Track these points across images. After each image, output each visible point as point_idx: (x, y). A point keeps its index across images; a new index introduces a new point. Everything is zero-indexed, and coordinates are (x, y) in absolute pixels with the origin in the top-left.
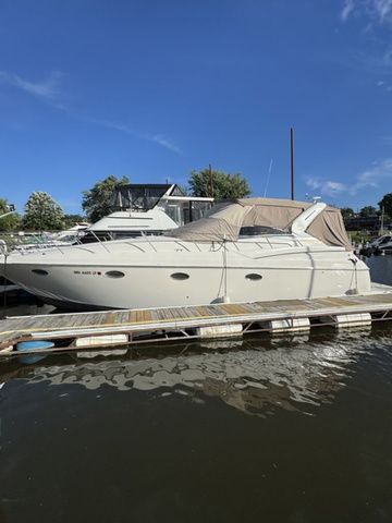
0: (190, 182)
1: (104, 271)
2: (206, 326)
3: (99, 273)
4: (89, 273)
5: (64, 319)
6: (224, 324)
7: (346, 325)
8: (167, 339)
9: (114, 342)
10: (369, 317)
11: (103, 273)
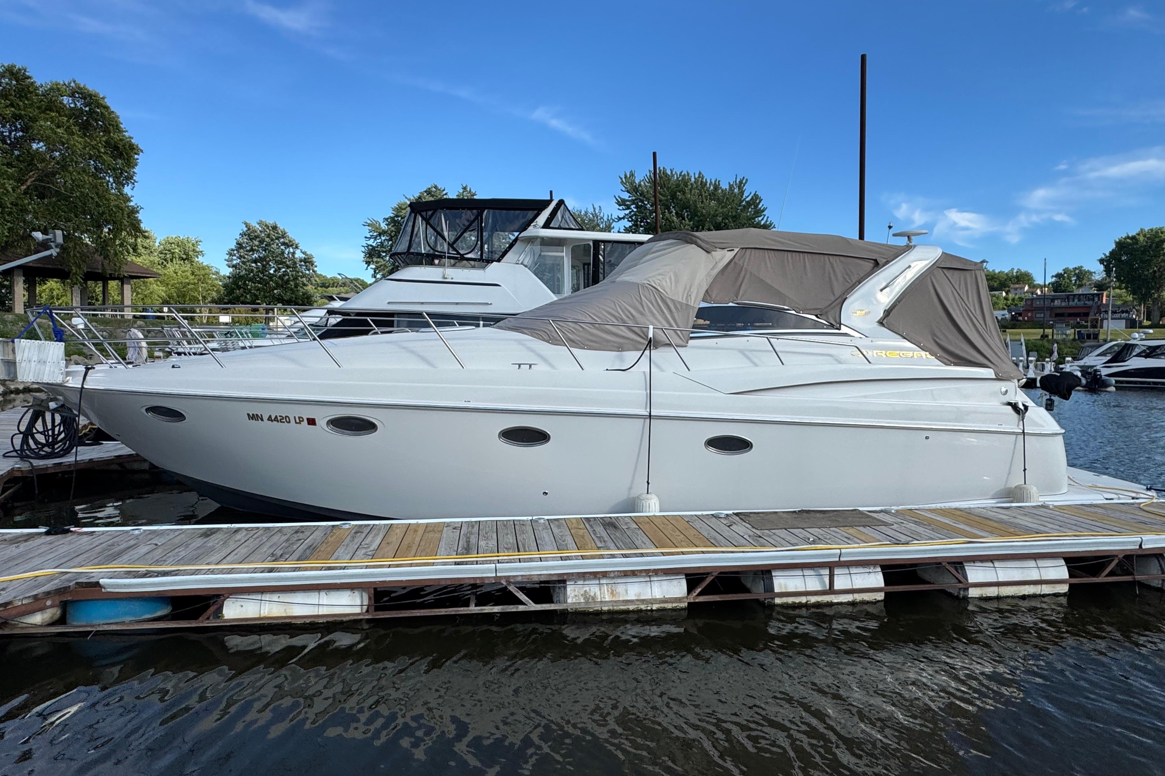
0: (622, 203)
1: (323, 416)
2: (583, 576)
3: (312, 422)
4: (285, 419)
5: (212, 541)
6: (633, 574)
7: (992, 592)
8: (473, 609)
9: (323, 611)
10: (1061, 572)
11: (322, 423)
